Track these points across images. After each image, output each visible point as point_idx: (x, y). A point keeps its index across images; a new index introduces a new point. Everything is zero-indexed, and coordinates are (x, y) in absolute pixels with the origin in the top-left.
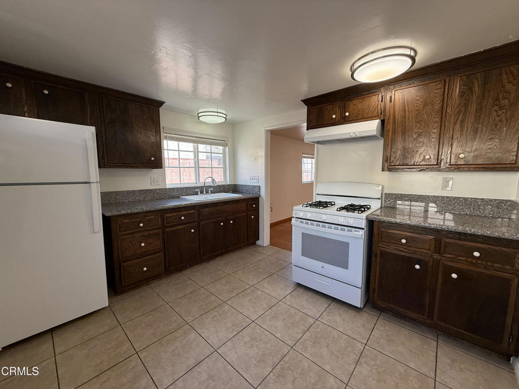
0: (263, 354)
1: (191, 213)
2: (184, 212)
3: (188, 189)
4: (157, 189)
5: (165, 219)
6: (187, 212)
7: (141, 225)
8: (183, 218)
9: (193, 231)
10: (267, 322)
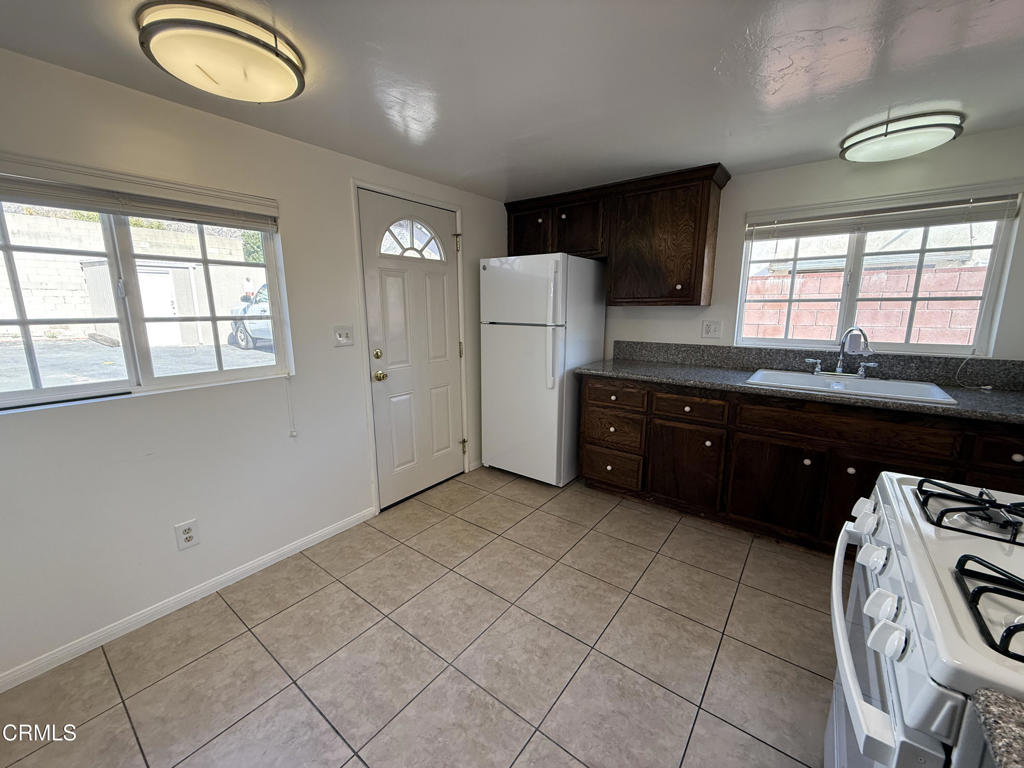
0: (513, 672)
1: (712, 405)
2: (698, 400)
3: (791, 355)
5: (655, 402)
6: (704, 400)
7: (613, 398)
8: (687, 409)
9: (708, 443)
10: (601, 676)
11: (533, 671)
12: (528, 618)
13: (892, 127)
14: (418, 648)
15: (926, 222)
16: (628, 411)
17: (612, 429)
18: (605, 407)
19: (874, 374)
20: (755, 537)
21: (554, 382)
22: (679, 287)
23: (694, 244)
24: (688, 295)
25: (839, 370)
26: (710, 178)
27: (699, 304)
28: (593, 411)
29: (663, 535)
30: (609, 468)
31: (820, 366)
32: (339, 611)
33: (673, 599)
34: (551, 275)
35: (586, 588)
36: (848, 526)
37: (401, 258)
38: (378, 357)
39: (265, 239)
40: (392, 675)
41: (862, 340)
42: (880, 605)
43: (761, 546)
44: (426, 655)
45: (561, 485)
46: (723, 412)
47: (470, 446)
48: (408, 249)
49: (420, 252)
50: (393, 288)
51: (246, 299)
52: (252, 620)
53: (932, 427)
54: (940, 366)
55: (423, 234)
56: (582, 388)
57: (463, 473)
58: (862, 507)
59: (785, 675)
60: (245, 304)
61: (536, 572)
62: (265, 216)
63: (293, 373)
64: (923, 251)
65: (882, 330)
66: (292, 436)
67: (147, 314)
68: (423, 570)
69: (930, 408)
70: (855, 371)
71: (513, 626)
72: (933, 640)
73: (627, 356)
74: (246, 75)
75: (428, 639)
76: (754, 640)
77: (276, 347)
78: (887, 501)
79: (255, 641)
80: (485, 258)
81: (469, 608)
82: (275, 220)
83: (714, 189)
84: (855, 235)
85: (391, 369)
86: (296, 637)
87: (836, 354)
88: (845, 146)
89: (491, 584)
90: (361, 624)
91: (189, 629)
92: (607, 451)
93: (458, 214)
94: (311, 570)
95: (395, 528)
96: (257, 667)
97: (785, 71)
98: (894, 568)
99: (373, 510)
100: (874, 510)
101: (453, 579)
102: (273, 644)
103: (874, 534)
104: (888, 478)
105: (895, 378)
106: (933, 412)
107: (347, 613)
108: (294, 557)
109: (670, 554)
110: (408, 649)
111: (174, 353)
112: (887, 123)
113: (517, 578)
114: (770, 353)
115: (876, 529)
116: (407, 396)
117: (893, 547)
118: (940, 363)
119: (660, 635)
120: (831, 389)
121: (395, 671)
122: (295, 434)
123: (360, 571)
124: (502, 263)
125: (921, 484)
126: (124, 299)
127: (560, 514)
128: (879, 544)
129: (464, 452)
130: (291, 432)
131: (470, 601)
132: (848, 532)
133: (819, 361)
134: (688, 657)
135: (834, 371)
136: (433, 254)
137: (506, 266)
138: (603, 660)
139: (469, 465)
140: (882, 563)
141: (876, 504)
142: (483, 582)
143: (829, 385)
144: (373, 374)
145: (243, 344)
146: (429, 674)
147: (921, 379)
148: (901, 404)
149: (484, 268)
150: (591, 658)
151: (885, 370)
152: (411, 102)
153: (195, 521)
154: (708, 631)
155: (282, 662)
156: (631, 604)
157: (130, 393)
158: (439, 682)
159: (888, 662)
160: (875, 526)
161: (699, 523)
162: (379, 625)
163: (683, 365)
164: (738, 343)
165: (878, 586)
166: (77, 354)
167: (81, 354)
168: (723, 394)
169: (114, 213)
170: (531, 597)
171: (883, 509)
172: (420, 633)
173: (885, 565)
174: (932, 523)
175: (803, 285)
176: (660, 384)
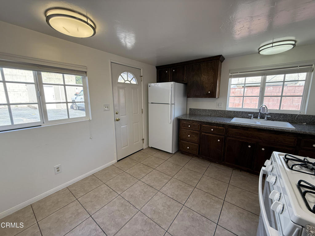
0: (159, 213)
1: (220, 129)
2: (215, 127)
3: (244, 113)
4: (219, 110)
5: (202, 127)
6: (217, 127)
7: (189, 126)
8: (212, 130)
9: (219, 140)
10: (186, 214)
11: (165, 213)
12: (163, 196)
13: (274, 45)
14: (129, 205)
15: (285, 73)
16: (194, 130)
17: (189, 136)
18: (187, 129)
19: (270, 119)
20: (233, 169)
21: (171, 121)
22: (209, 92)
23: (214, 79)
24: (212, 95)
25: (259, 118)
26: (219, 59)
27: (215, 97)
28: (183, 130)
29: (205, 169)
30: (188, 148)
31: (253, 117)
32: (104, 193)
33: (208, 189)
34: (170, 89)
35: (181, 186)
36: (263, 168)
37: (124, 83)
38: (117, 114)
39: (83, 78)
40: (121, 214)
41: (266, 108)
42: (274, 195)
43: (235, 173)
44: (132, 207)
45: (173, 153)
46: (223, 131)
47: (145, 141)
48: (126, 81)
49: (130, 81)
50: (122, 92)
51: (76, 95)
52: (78, 196)
53: (288, 136)
54: (290, 117)
55: (131, 76)
56: (180, 123)
57: (143, 149)
58: (268, 163)
59: (244, 214)
60: (76, 96)
61: (166, 181)
62: (83, 71)
63: (91, 119)
64: (284, 82)
65: (272, 105)
66: (90, 138)
67: (46, 102)
68: (131, 180)
69: (287, 130)
70: (263, 118)
71: (159, 198)
72: (291, 207)
73: (193, 113)
74: (78, 30)
75: (132, 202)
76: (234, 203)
77: (86, 110)
78: (275, 161)
79: (79, 203)
80: (150, 83)
81: (145, 192)
82: (86, 72)
83: (220, 62)
84: (263, 77)
85: (121, 117)
86: (92, 202)
87: (258, 113)
88: (260, 50)
89: (152, 184)
90: (112, 197)
91: (58, 199)
92: (187, 142)
93: (142, 70)
94: (96, 180)
95: (122, 166)
96: (79, 211)
97: (241, 28)
98: (278, 183)
99: (115, 161)
100: (271, 164)
101: (140, 183)
102: (84, 204)
103: (271, 172)
104: (275, 153)
105: (276, 120)
106: (288, 131)
107: (107, 194)
108: (91, 176)
109: (207, 175)
110: (126, 206)
111: (54, 111)
112: (272, 43)
113: (160, 183)
114: (237, 112)
115: (272, 170)
116: (126, 126)
117: (277, 176)
118: (290, 116)
119: (204, 201)
120: (256, 124)
121: (122, 213)
122: (91, 138)
123: (111, 181)
124: (155, 85)
125: (286, 155)
126: (39, 97)
127: (173, 162)
128: (273, 175)
129: (143, 143)
130: (90, 137)
131: (145, 190)
132: (264, 170)
133: (253, 115)
134: (213, 208)
135: (257, 118)
136: (134, 82)
137: (156, 85)
138: (187, 209)
139: (145, 147)
140: (274, 181)
141: (272, 162)
142: (149, 184)
143: (256, 123)
144: (115, 119)
145: (75, 108)
146: (133, 213)
147: (284, 121)
148: (278, 129)
149: (150, 86)
150: (183, 209)
151: (273, 118)
152: (128, 37)
153: (60, 165)
154: (219, 200)
155: (87, 210)
156: (195, 191)
157: (41, 126)
158: (136, 216)
159: (277, 214)
160: (272, 169)
161: (216, 165)
162: (117, 198)
163: (211, 116)
164: (228, 109)
165: (273, 189)
166: (24, 112)
167: (25, 111)
168: (224, 125)
169: (37, 71)
170: (164, 189)
171: (274, 164)
172: (130, 200)
173: (275, 182)
174: (290, 168)
175: (247, 91)
176: (204, 122)
